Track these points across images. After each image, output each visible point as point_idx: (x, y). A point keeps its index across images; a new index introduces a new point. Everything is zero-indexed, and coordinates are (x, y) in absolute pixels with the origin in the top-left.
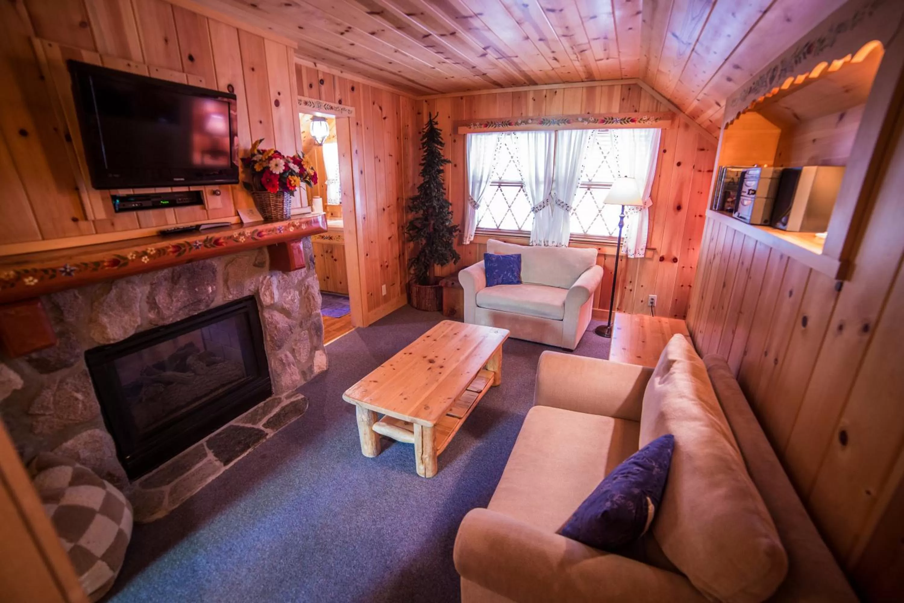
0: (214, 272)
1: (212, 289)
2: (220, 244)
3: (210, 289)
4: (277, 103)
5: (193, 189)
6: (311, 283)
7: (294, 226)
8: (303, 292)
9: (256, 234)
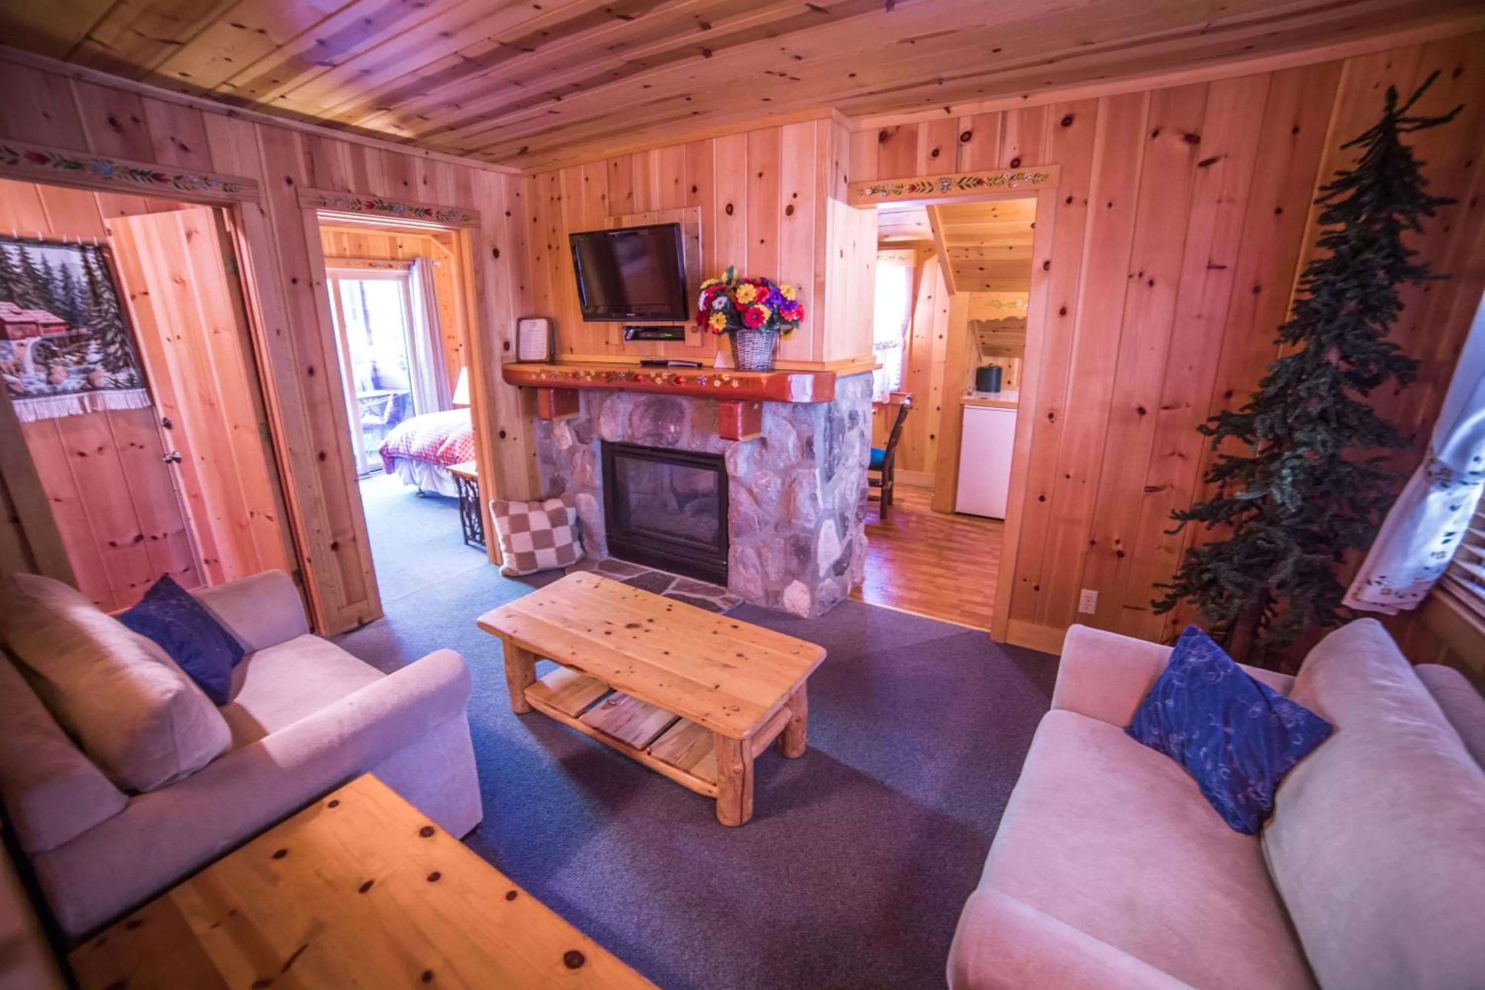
0: (682, 412)
1: (675, 429)
2: (639, 381)
3: (672, 428)
4: (790, 210)
5: (677, 324)
6: (800, 477)
7: (721, 380)
8: (787, 485)
9: (673, 379)
